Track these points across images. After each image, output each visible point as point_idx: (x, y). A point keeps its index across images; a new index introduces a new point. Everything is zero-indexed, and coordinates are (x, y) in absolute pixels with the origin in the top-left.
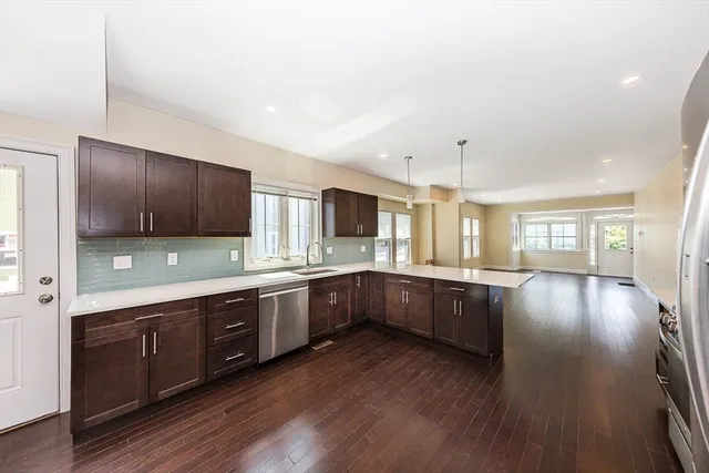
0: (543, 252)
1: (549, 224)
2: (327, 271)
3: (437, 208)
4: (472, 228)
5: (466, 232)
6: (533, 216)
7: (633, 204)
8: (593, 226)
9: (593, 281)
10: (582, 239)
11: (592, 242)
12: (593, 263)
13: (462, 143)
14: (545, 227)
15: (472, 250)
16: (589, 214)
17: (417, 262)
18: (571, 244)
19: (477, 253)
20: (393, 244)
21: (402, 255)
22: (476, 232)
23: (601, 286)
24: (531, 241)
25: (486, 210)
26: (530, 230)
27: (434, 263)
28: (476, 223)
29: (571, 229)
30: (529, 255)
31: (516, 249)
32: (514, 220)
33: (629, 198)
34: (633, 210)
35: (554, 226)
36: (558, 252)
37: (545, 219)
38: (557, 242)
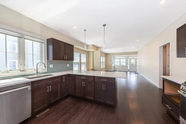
0: (119, 66)
1: (120, 59)
2: (49, 75)
3: (94, 52)
4: (103, 59)
5: (102, 61)
6: (117, 57)
7: (137, 54)
8: (129, 60)
9: (129, 72)
10: (127, 63)
11: (129, 64)
12: (129, 68)
13: (104, 25)
14: (119, 60)
15: (103, 66)
16: (128, 56)
17: (88, 70)
18: (124, 64)
19: (104, 67)
20: (80, 64)
21: (83, 68)
22: (104, 61)
23: (130, 74)
24: (116, 63)
25: (106, 55)
26: (116, 60)
27: (93, 70)
28: (104, 58)
29: (124, 60)
30: (115, 67)
31: (113, 65)
32: (113, 58)
33: (136, 53)
34: (137, 56)
35: (121, 60)
36: (121, 66)
37: (119, 58)
38: (121, 63)
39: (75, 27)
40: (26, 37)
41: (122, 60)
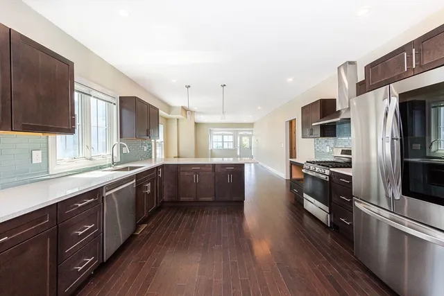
1: (223, 135)
6: (216, 131)
7: (253, 128)
8: (238, 137)
10: (235, 142)
11: (238, 143)
12: (239, 154)
14: (221, 137)
16: (237, 131)
18: (231, 147)
24: (215, 144)
26: (215, 138)
29: (231, 139)
30: (214, 151)
32: (209, 132)
33: (251, 125)
34: (252, 131)
35: (224, 137)
36: (226, 149)
37: (221, 133)
38: (225, 145)
39: (174, 81)
40: (93, 93)
41: (226, 138)
